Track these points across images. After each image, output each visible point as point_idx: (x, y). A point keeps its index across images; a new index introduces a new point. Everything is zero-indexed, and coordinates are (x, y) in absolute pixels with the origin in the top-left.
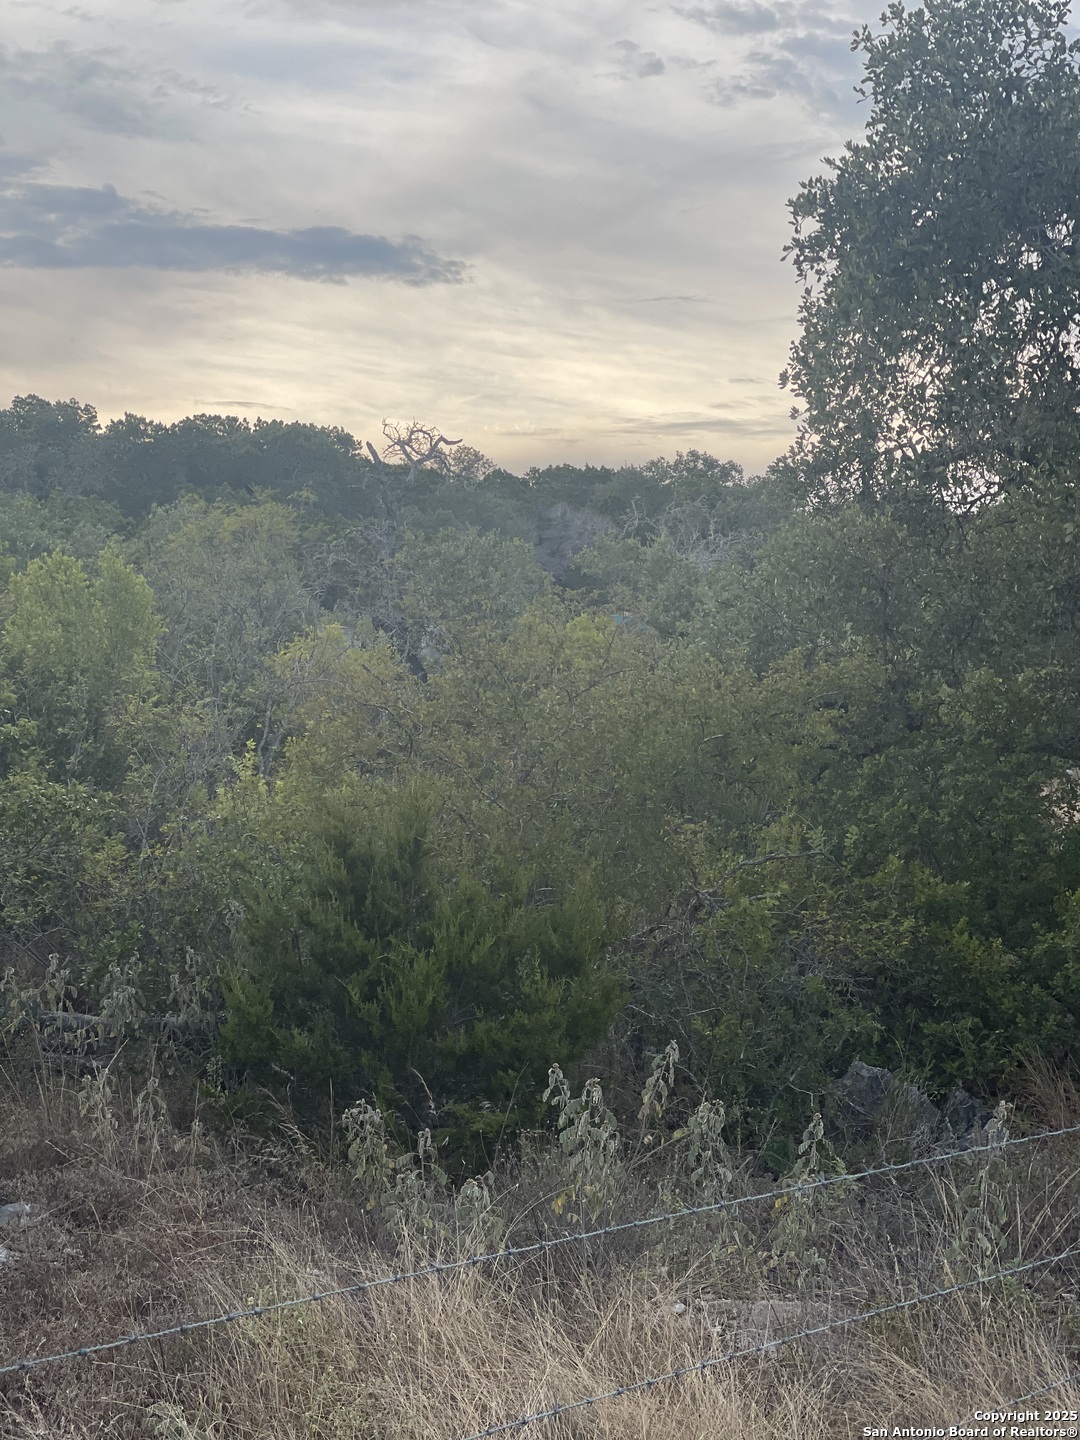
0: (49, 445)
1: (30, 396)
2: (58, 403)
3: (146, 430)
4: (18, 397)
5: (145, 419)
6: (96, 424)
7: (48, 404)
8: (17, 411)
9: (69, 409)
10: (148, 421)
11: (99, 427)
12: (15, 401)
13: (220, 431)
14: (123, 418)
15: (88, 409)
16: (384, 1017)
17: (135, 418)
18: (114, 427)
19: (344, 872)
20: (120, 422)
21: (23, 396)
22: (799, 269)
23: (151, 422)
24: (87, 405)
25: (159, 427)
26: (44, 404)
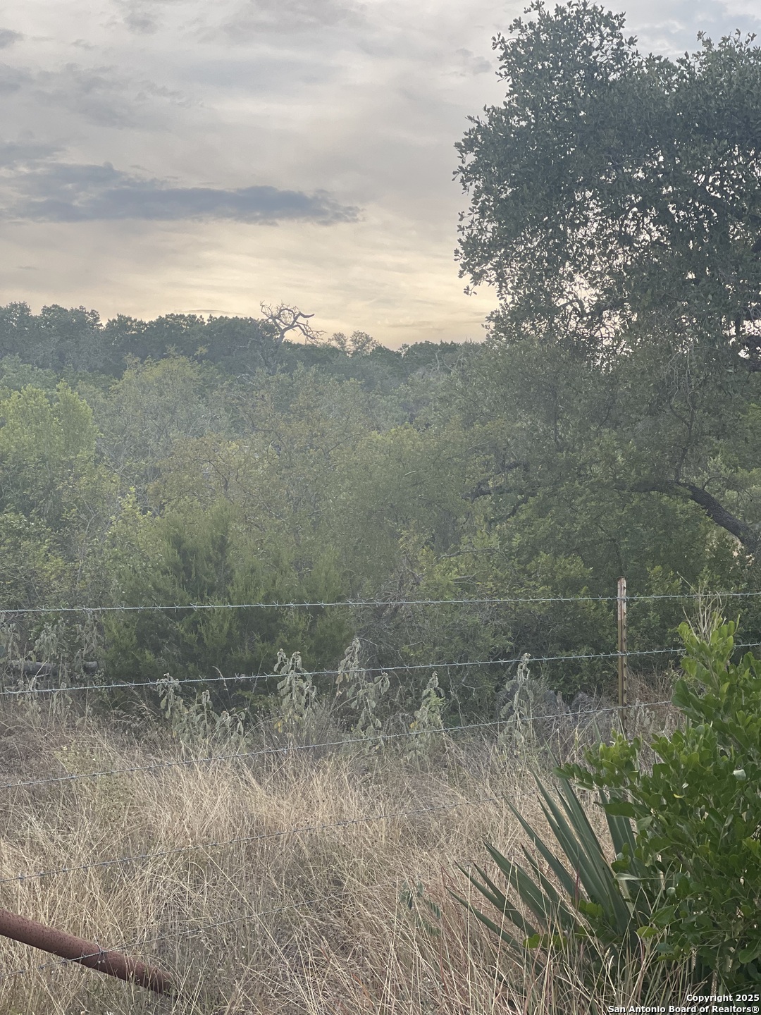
0: (67, 338)
1: (54, 306)
2: (72, 310)
3: (131, 325)
4: (45, 307)
5: (131, 318)
6: (99, 323)
7: (66, 310)
8: (44, 316)
9: (79, 313)
10: (133, 319)
11: (101, 325)
12: (43, 309)
13: (184, 324)
14: (116, 318)
15: (93, 313)
16: (200, 640)
17: (124, 317)
18: (110, 324)
19: (178, 557)
20: (114, 321)
21: (49, 306)
22: (464, 185)
23: (135, 320)
24: (92, 311)
25: (141, 323)
26: (63, 311)
